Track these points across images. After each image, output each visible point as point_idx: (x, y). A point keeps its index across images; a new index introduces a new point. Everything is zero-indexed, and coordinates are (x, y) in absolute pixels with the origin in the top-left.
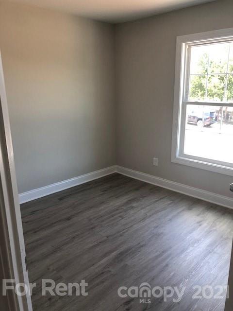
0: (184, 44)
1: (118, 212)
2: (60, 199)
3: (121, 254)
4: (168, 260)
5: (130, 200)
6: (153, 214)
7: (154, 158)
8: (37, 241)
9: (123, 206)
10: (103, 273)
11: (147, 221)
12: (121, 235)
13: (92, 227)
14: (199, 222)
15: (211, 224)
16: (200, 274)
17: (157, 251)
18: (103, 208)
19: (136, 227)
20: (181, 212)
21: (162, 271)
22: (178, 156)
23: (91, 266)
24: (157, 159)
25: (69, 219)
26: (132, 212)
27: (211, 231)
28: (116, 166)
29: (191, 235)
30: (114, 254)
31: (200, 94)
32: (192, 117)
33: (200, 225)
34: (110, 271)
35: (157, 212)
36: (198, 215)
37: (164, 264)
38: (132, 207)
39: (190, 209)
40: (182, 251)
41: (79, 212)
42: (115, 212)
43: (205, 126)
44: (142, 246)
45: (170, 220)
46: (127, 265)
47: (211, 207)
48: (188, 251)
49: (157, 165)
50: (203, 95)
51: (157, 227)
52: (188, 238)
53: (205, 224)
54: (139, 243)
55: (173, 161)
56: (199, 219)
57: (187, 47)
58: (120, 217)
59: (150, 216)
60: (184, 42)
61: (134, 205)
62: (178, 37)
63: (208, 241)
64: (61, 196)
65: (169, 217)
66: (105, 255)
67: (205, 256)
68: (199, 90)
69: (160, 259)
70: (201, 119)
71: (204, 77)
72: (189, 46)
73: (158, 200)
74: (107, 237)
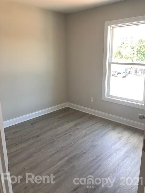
0: (109, 27)
1: (69, 131)
2: (32, 124)
3: (71, 158)
4: (100, 162)
5: (76, 124)
6: (91, 133)
7: (91, 98)
8: (17, 151)
9: (72, 128)
10: (59, 171)
11: (87, 137)
12: (71, 147)
13: (52, 141)
14: (119, 138)
15: (127, 139)
16: (121, 171)
17: (93, 157)
18: (59, 129)
19: (80, 141)
20: (108, 132)
21: (97, 169)
22: (106, 97)
23: (52, 167)
24: (93, 98)
25: (37, 136)
26: (77, 132)
27: (127, 143)
28: (67, 103)
29: (114, 146)
30: (66, 159)
31: (119, 57)
32: (114, 72)
33: (120, 140)
34: (64, 170)
35: (93, 131)
36: (119, 133)
37: (98, 165)
38: (78, 129)
39: (114, 129)
40: (109, 156)
41: (44, 132)
42: (67, 132)
43: (122, 77)
44: (83, 153)
45: (102, 136)
46: (74, 165)
47: (127, 128)
48: (113, 156)
49: (93, 102)
50: (121, 58)
51: (93, 141)
52: (112, 148)
53: (123, 139)
54: (82, 152)
55: (103, 99)
56: (119, 135)
57: (112, 28)
58: (70, 135)
59: (89, 134)
60: (109, 25)
61: (79, 127)
62: (105, 22)
63: (125, 150)
64: (33, 122)
65: (101, 135)
66: (61, 159)
67: (124, 159)
68: (119, 55)
69: (95, 161)
70: (120, 73)
71: (121, 47)
72: (113, 28)
73: (94, 124)
74: (62, 148)
